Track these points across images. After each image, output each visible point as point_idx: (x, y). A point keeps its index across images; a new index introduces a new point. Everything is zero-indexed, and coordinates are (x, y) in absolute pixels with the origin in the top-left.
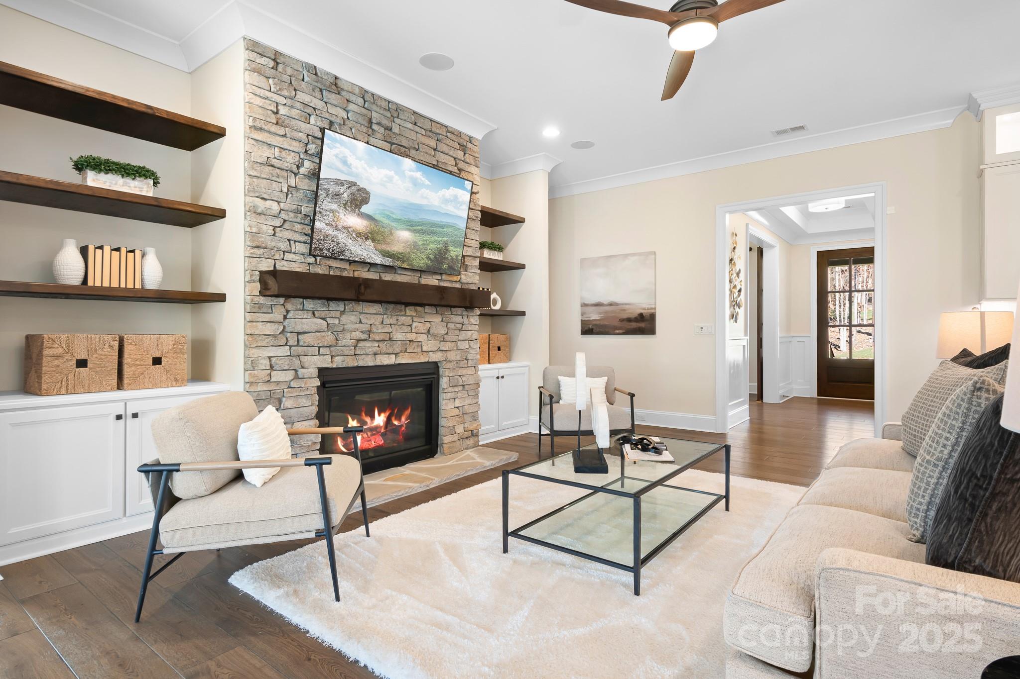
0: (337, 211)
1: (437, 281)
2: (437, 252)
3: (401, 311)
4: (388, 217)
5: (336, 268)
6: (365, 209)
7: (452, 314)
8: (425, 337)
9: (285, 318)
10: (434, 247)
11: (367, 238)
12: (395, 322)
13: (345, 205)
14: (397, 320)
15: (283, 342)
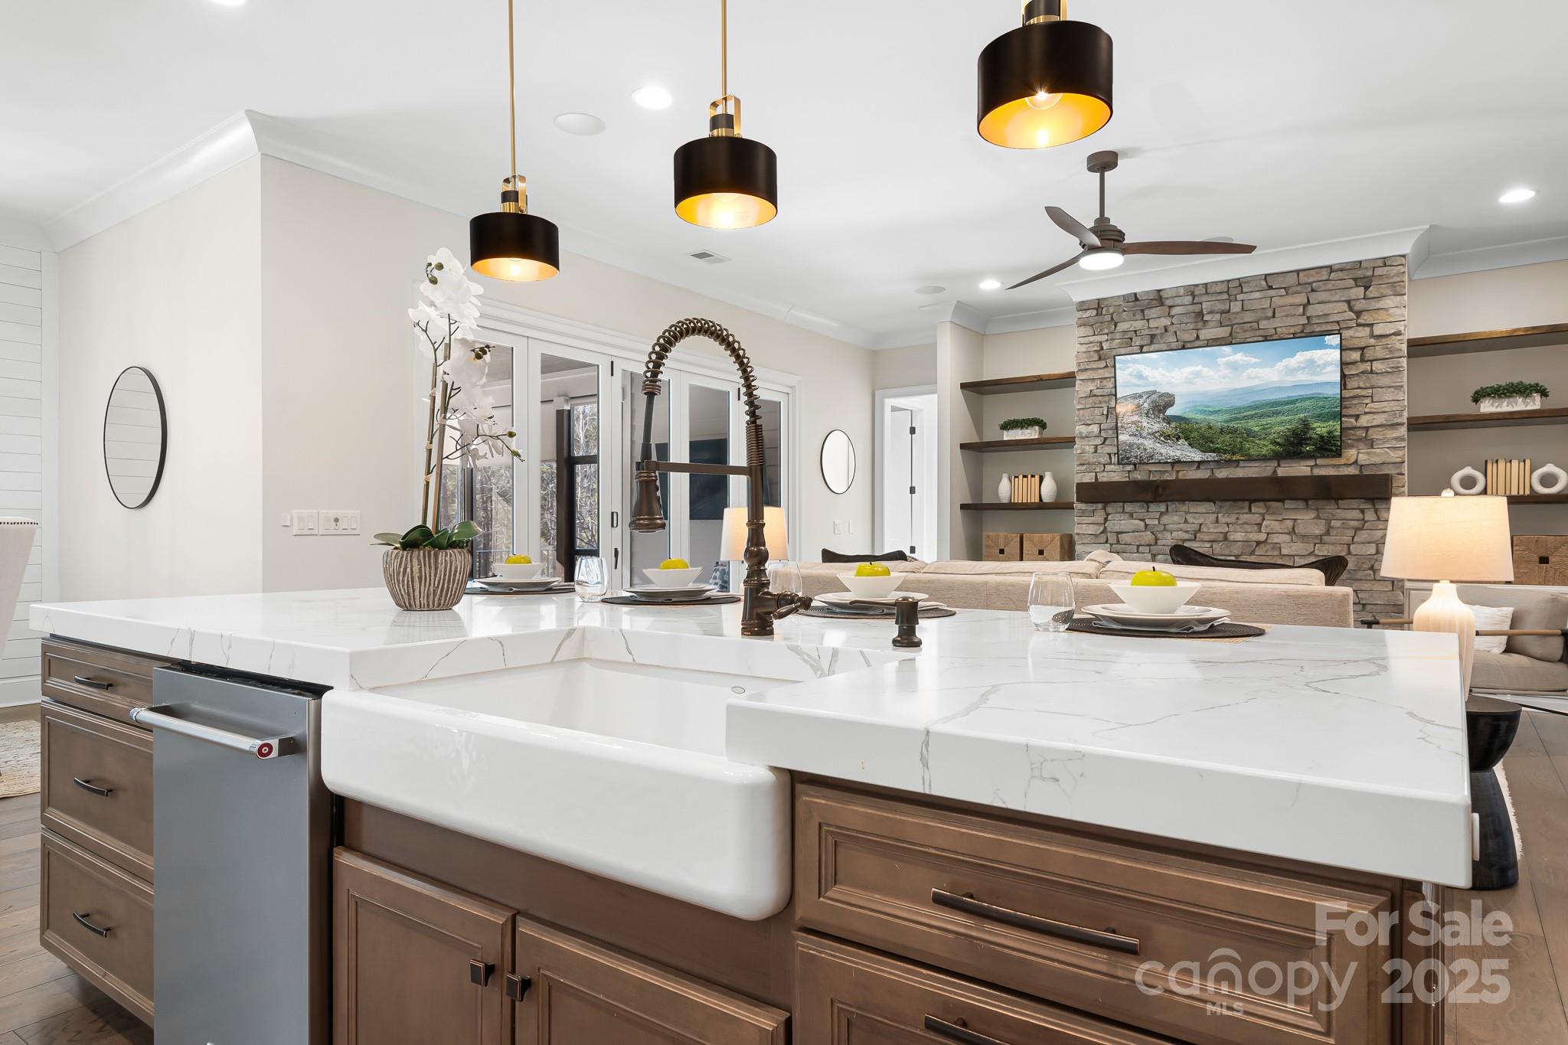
0: (1138, 421)
1: (1309, 468)
2: (1288, 434)
3: (1242, 508)
4: (1203, 412)
5: (1156, 471)
6: (1170, 412)
7: (1338, 508)
8: (1287, 538)
9: (1106, 520)
10: (1282, 428)
11: (1178, 438)
12: (1234, 521)
13: (1147, 414)
14: (1237, 519)
15: (1103, 540)
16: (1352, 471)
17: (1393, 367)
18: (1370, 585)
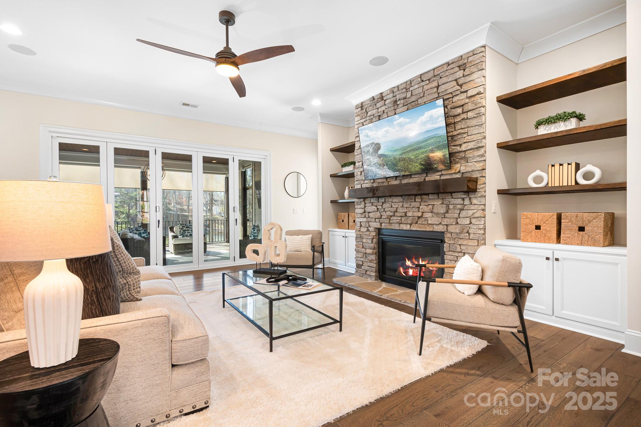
0: (369, 158)
1: (439, 176)
2: (426, 158)
3: (412, 199)
4: (391, 151)
5: (381, 182)
6: (380, 152)
7: (452, 198)
8: (430, 214)
9: (365, 207)
10: (423, 156)
11: (384, 166)
12: (409, 206)
13: (372, 154)
14: (410, 205)
15: (364, 216)
16: (458, 176)
17: (477, 114)
18: (467, 242)
